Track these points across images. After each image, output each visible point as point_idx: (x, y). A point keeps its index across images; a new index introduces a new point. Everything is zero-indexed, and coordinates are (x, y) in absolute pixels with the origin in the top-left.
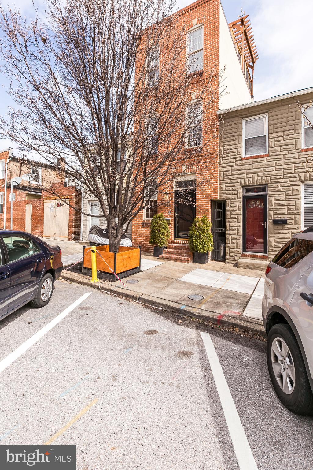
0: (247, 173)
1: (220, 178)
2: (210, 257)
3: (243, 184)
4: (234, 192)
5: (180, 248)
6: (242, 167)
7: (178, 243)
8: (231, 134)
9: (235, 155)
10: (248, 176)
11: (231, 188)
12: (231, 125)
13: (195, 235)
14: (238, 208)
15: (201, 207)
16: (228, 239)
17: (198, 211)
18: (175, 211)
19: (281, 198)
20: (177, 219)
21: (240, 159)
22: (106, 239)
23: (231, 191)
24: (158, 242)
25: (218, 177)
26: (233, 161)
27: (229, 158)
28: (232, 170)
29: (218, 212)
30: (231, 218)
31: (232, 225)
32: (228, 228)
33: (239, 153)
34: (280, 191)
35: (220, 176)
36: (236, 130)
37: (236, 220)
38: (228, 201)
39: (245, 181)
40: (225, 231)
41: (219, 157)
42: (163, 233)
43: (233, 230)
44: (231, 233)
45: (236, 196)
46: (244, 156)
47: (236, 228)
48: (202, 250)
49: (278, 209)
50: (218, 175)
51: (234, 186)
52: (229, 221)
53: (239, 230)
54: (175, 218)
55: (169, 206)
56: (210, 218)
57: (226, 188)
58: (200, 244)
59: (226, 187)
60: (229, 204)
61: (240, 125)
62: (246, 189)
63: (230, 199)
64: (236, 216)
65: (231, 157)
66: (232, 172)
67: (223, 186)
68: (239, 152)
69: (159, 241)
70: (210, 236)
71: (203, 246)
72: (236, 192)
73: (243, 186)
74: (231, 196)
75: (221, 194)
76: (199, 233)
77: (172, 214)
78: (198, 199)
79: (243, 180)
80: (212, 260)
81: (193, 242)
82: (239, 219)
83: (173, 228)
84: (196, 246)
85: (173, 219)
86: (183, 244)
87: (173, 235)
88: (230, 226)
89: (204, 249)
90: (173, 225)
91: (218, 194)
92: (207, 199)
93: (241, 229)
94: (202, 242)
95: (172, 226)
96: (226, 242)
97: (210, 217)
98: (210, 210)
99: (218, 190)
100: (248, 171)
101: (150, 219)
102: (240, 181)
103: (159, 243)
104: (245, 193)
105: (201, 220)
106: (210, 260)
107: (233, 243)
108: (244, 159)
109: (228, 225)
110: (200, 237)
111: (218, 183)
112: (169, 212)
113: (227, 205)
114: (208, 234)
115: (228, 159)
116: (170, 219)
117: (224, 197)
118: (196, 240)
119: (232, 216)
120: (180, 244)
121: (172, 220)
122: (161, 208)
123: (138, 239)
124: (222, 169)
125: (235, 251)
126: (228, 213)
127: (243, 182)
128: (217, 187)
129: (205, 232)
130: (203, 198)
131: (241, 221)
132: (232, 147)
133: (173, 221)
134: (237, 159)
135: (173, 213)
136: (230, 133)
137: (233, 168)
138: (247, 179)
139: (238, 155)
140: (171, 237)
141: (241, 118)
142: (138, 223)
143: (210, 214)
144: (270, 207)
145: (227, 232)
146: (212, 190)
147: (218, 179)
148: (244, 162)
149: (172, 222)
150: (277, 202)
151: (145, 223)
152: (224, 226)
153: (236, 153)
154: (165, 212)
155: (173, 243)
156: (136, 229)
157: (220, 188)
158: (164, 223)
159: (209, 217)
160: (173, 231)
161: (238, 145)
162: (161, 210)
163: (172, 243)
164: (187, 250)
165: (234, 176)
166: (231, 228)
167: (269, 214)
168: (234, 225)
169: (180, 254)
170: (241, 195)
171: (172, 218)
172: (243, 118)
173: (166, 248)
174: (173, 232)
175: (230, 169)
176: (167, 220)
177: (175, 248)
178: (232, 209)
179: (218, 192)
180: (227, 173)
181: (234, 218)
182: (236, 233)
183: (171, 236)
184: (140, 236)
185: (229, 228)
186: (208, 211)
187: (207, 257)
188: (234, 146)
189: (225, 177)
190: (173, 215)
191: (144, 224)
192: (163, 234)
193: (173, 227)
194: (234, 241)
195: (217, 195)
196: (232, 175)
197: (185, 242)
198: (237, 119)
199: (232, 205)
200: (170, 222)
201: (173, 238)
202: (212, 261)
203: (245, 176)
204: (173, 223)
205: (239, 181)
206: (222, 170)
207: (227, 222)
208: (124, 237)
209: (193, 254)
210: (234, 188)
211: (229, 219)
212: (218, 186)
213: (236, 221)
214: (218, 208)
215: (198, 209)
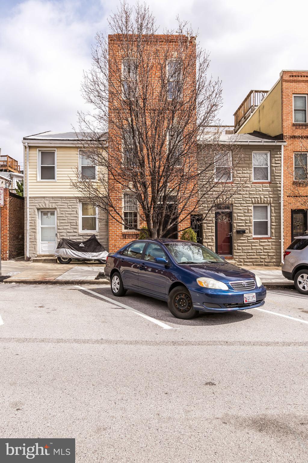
1: (198, 196)
6: (215, 189)
8: (206, 162)
10: (219, 196)
11: (206, 205)
14: (212, 221)
17: (181, 223)
19: (241, 214)
21: (214, 183)
26: (208, 184)
28: (208, 191)
29: (196, 224)
30: (207, 229)
31: (208, 234)
32: (204, 237)
33: (212, 178)
34: (240, 210)
38: (204, 216)
40: (202, 239)
41: (197, 179)
43: (209, 239)
44: (207, 241)
45: (210, 212)
46: (215, 180)
47: (211, 237)
49: (239, 223)
50: (197, 193)
52: (205, 231)
53: (213, 239)
57: (203, 205)
62: (217, 207)
63: (206, 214)
64: (210, 227)
66: (208, 193)
73: (215, 204)
75: (199, 209)
78: (180, 212)
88: (206, 236)
92: (188, 213)
93: (214, 238)
100: (219, 193)
102: (214, 200)
104: (217, 210)
108: (216, 183)
109: (204, 234)
113: (204, 218)
117: (201, 212)
119: (208, 228)
126: (205, 225)
127: (216, 201)
130: (185, 213)
131: (214, 231)
134: (211, 182)
137: (208, 189)
138: (218, 199)
142: (116, 235)
144: (234, 221)
145: (204, 240)
146: (193, 206)
148: (216, 185)
150: (239, 218)
151: (125, 235)
152: (202, 236)
153: (210, 178)
157: (198, 204)
161: (212, 172)
162: (143, 222)
166: (207, 237)
167: (234, 226)
168: (210, 234)
170: (214, 211)
172: (214, 151)
175: (205, 189)
178: (207, 222)
181: (209, 229)
182: (210, 240)
188: (208, 172)
195: (196, 211)
196: (208, 195)
199: (207, 219)
206: (200, 190)
207: (204, 232)
211: (205, 230)
213: (211, 231)
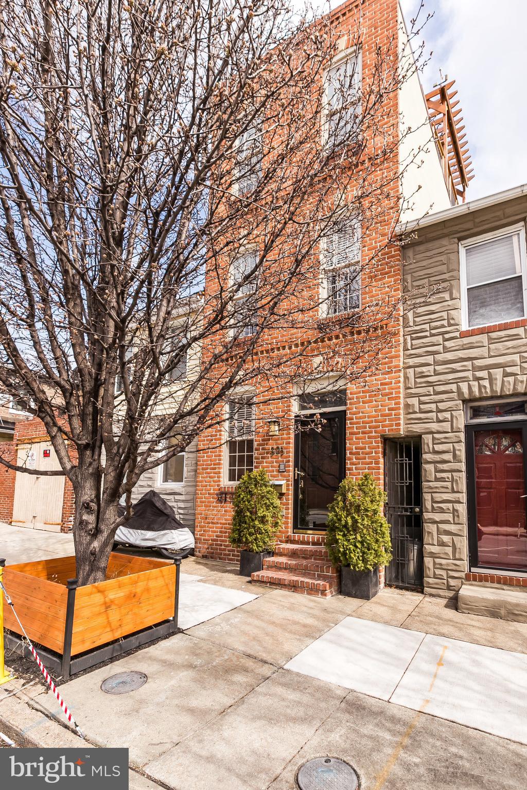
0: (475, 369)
1: (405, 382)
2: (382, 580)
3: (467, 396)
4: (441, 416)
5: (305, 555)
6: (461, 354)
7: (303, 543)
8: (432, 279)
9: (443, 326)
10: (479, 374)
11: (433, 406)
12: (431, 257)
13: (343, 522)
14: (455, 456)
15: (358, 453)
16: (429, 533)
17: (352, 464)
18: (296, 465)
20: (302, 485)
21: (457, 334)
22: (131, 531)
23: (434, 414)
24: (250, 539)
25: (402, 379)
26: (438, 341)
27: (428, 334)
28: (436, 363)
29: (402, 465)
30: (437, 480)
31: (438, 497)
32: (428, 505)
33: (452, 322)
35: (406, 378)
36: (444, 268)
37: (449, 484)
38: (427, 439)
39: (470, 387)
40: (421, 512)
41: (402, 333)
42: (264, 517)
43: (442, 511)
44: (437, 517)
45: (447, 426)
46: (465, 327)
47: (450, 505)
48: (361, 564)
50: (402, 374)
51: (443, 401)
52: (430, 488)
53: (457, 511)
54: (296, 482)
55: (282, 452)
56: (382, 482)
57: (422, 406)
58: (356, 547)
59: (421, 403)
60: (431, 446)
61: (452, 256)
62: (471, 408)
63: (432, 433)
64: (449, 475)
65: (433, 332)
66: (437, 368)
67: (414, 401)
68: (453, 319)
69: (254, 537)
70: (381, 526)
71: (364, 553)
72: (447, 415)
73: (465, 401)
74: (434, 426)
75: (409, 422)
76: (353, 518)
77: (289, 471)
78: (351, 434)
79: (464, 387)
80: (388, 585)
81: (336, 541)
82: (457, 484)
83: (291, 506)
84: (344, 554)
85: (291, 482)
86: (314, 544)
87: (291, 521)
88: (433, 501)
89: (365, 561)
90: (291, 497)
91: (402, 422)
92: (374, 434)
93: (462, 509)
94: (362, 543)
95: (288, 500)
96: (425, 541)
97: (382, 477)
98: (382, 460)
99: (402, 411)
100: (478, 363)
101: (235, 483)
102: (459, 388)
103: (252, 542)
104: (471, 418)
105: (359, 485)
106: (382, 585)
107: (442, 544)
108: (464, 335)
109: (427, 497)
110: (355, 529)
111: (401, 396)
112: (282, 467)
113: (426, 447)
114: (376, 522)
115: (426, 337)
116: (283, 482)
117: (417, 428)
118: (344, 535)
119: (439, 475)
120: (308, 543)
121: (288, 485)
122: (263, 458)
123: (209, 531)
124: (411, 362)
125: (448, 565)
126: (429, 469)
127: (465, 390)
128: (399, 403)
129: (367, 516)
130: (363, 433)
131: (463, 486)
132: (432, 308)
133: (291, 488)
134: (447, 336)
135: (291, 469)
136: (429, 276)
137: (439, 357)
138: (476, 383)
139: (450, 325)
140: (286, 528)
141: (456, 240)
142: (209, 494)
143: (382, 471)
145: (426, 516)
146: (387, 412)
147: (401, 385)
148: (466, 340)
149: (288, 490)
151: (226, 494)
152: (419, 501)
153: (445, 323)
154: (272, 467)
155: (289, 540)
156: (206, 506)
157: (407, 406)
158: (268, 492)
159: (379, 479)
160: (291, 511)
161: (450, 303)
162: (263, 462)
163: (287, 542)
164: (323, 560)
165: (442, 377)
166: (435, 505)
168: (445, 497)
169: (305, 571)
170: (461, 423)
171: (288, 480)
172: (460, 239)
173: (271, 553)
174: (291, 515)
175: (430, 359)
176: (274, 486)
177: (293, 554)
178: (437, 457)
179: (402, 417)
180: (424, 369)
181: (442, 480)
182: (449, 517)
183: (286, 523)
184: (213, 523)
185: (432, 506)
186: (377, 463)
187: (374, 580)
188: (438, 306)
189: (418, 380)
190: (291, 474)
191: (222, 496)
192: (263, 520)
193: (291, 502)
194: (446, 538)
195: (398, 424)
196: (436, 373)
197: (318, 540)
198: (445, 242)
199: (437, 448)
200: (284, 491)
201: (290, 530)
202: (388, 590)
203: (469, 374)
204: (291, 492)
205: (454, 387)
206: (411, 364)
207: (425, 490)
208: (176, 525)
209: (339, 571)
210: (442, 406)
211: (431, 484)
212: (402, 401)
213: (449, 487)
214: (401, 456)
215: (350, 459)
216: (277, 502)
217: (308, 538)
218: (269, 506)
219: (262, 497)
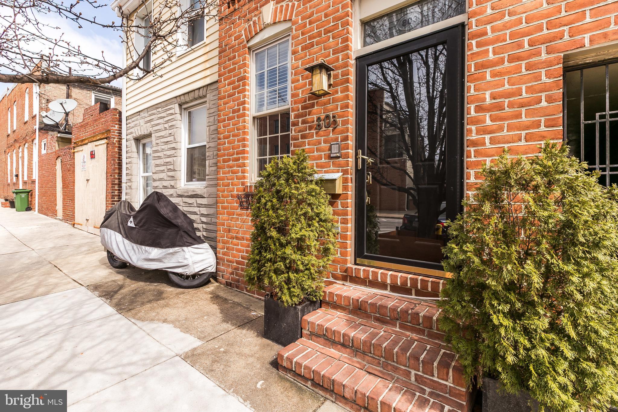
7: (374, 284)
18: (359, 145)
20: (369, 179)
42: (301, 239)
54: (360, 174)
55: (335, 122)
77: (347, 156)
83: (351, 217)
85: (351, 176)
87: (350, 243)
90: (351, 201)
95: (345, 206)
112: (335, 149)
116: (336, 176)
120: (383, 286)
121: (345, 180)
122: (303, 137)
123: (232, 249)
133: (351, 185)
135: (351, 152)
140: (344, 254)
142: (232, 196)
149: (345, 188)
151: (252, 196)
154: (318, 150)
156: (229, 214)
158: (309, 193)
160: (351, 226)
162: (304, 144)
171: (345, 172)
174: (351, 233)
176: (322, 182)
183: (344, 246)
184: (237, 238)
186: (555, 123)
190: (351, 160)
191: (249, 199)
193: (351, 210)
197: (404, 282)
200: (339, 190)
201: (350, 258)
204: (351, 193)
215: (477, 121)
216: (327, 211)
217: (384, 275)
218: (311, 219)
219: (300, 202)
